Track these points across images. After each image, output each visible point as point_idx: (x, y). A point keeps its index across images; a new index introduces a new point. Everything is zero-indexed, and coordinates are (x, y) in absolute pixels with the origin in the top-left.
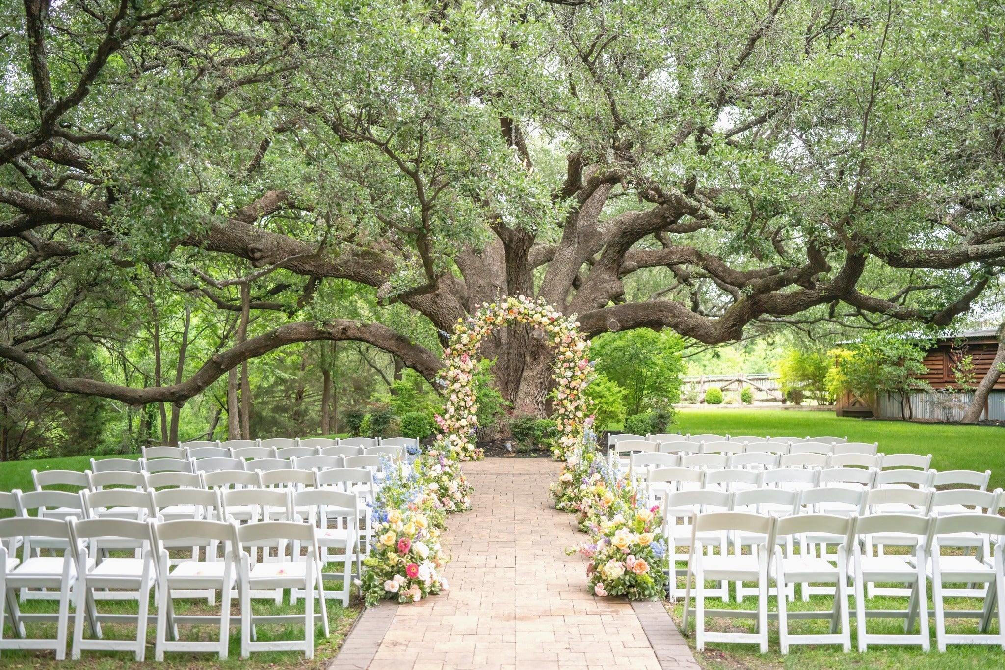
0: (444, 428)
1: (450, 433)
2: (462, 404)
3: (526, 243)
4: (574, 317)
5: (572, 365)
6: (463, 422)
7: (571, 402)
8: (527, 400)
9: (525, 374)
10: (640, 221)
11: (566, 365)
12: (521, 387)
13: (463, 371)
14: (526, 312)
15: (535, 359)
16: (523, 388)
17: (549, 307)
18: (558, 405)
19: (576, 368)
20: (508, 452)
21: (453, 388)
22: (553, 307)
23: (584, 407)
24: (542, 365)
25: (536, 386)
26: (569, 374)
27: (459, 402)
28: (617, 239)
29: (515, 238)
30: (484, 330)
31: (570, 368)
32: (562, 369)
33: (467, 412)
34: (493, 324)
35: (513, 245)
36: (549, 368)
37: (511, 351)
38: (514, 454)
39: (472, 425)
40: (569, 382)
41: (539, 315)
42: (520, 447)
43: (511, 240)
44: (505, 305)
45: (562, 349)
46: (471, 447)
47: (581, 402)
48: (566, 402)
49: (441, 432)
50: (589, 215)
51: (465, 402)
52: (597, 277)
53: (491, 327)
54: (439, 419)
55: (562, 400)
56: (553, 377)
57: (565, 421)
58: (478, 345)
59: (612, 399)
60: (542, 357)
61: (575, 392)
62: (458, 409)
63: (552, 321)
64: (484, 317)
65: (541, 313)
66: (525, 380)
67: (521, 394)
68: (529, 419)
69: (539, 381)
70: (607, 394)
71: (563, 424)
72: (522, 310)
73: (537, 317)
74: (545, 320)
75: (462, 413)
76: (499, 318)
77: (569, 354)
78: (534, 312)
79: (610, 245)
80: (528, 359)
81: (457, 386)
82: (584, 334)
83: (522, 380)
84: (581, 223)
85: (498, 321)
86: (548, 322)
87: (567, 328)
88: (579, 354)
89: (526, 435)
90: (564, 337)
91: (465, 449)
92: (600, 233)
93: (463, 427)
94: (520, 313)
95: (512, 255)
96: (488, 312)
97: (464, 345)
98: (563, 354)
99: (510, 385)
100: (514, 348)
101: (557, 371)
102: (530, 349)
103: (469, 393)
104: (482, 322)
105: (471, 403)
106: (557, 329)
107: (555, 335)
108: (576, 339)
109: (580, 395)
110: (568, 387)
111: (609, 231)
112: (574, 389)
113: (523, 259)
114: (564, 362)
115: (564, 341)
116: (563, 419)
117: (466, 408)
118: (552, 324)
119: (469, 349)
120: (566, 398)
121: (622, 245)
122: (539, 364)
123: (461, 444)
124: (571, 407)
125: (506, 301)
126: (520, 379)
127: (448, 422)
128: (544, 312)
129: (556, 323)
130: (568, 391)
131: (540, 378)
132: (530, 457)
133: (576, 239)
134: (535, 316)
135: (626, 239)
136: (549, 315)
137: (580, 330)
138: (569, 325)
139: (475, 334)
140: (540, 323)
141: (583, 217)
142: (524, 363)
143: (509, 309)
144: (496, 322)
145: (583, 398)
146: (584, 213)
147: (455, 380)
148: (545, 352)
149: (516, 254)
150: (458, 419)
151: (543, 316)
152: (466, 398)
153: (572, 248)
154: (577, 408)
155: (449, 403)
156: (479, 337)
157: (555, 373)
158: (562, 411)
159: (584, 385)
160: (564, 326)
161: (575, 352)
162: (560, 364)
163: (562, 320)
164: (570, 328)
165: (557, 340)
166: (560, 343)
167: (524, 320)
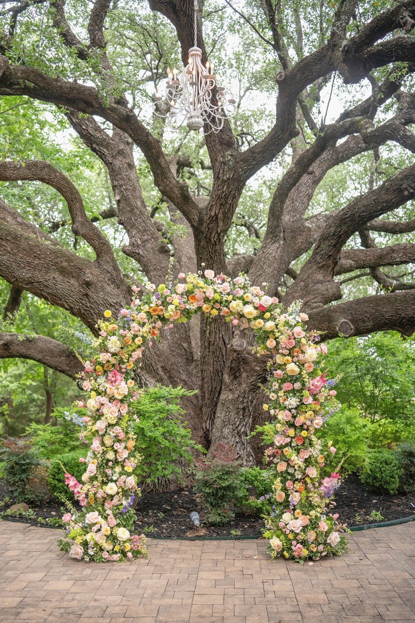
0: (82, 497)
1: (90, 508)
2: (111, 455)
3: (221, 224)
4: (296, 306)
5: (297, 385)
6: (111, 489)
7: (298, 451)
8: (226, 431)
9: (222, 397)
10: (364, 202)
11: (287, 386)
12: (218, 414)
13: (112, 399)
14: (217, 297)
15: (236, 378)
16: (220, 414)
17: (256, 289)
18: (274, 456)
19: (306, 393)
20: (192, 527)
21: (94, 428)
22: (263, 288)
23: (321, 460)
24: (244, 386)
25: (238, 413)
26: (293, 402)
27: (104, 453)
28: (332, 229)
29: (206, 218)
30: (146, 329)
31: (293, 391)
32: (281, 394)
33: (118, 469)
34: (163, 319)
35: (204, 228)
36: (254, 388)
37: (205, 368)
38: (203, 532)
39: (125, 493)
40: (294, 417)
41: (240, 302)
42: (213, 518)
43: (201, 221)
44: (181, 288)
45: (279, 359)
46: (123, 533)
47: (315, 451)
48: (288, 451)
49: (76, 504)
50: (295, 210)
51: (116, 452)
52: (308, 277)
53: (159, 324)
54: (72, 482)
55: (281, 447)
56: (265, 407)
57: (289, 484)
58: (138, 354)
59: (354, 437)
60: (244, 375)
61: (304, 433)
62: (104, 464)
63: (262, 311)
64: (146, 308)
65: (241, 298)
66: (223, 404)
67: (218, 422)
68: (228, 473)
69: (241, 406)
70: (348, 428)
71: (285, 489)
72: (210, 294)
73: (236, 305)
74: (249, 310)
75: (109, 472)
76: (171, 307)
77: (292, 368)
78: (230, 298)
79: (324, 238)
80: (226, 378)
81: (101, 425)
82: (316, 333)
83: (219, 405)
84: (286, 218)
85: (170, 312)
86: (255, 313)
87: (287, 323)
88: (309, 368)
89: (223, 497)
90: (283, 339)
91: (112, 538)
92: (309, 229)
93: (112, 497)
94: (207, 300)
95: (203, 243)
96: (154, 299)
97: (114, 355)
98: (282, 367)
99: (204, 410)
100: (208, 364)
101: (273, 396)
102: (228, 364)
103: (122, 436)
104: (143, 315)
105: (125, 454)
106: (270, 325)
107: (266, 335)
108: (304, 341)
109: (314, 438)
110: (292, 425)
111: (319, 227)
112: (302, 427)
113: (218, 247)
114: (283, 381)
115: (282, 344)
116: (283, 482)
117: (116, 462)
118: (261, 316)
119: (121, 362)
120: (289, 445)
121: (340, 237)
122: (240, 384)
123: (106, 530)
124: (297, 460)
125: (184, 281)
126: (216, 404)
127: (87, 487)
128: (249, 297)
129: (267, 315)
130: (291, 432)
131: (242, 402)
132: (228, 537)
133: (282, 235)
134: (233, 304)
135: (344, 228)
136: (256, 301)
137: (308, 326)
138: (290, 318)
139: (129, 335)
140: (241, 316)
141: (289, 212)
142: (222, 381)
143: (189, 294)
144: (166, 315)
145: (318, 444)
146: (290, 208)
147: (98, 415)
148: (248, 368)
149: (208, 240)
150: (104, 483)
151: (245, 303)
152: (117, 446)
153: (277, 245)
154: (308, 462)
155: (90, 454)
156: (139, 341)
157: (268, 400)
158: (282, 467)
159: (319, 421)
160: (282, 319)
161: (301, 365)
162: (276, 385)
163: (278, 310)
164: (293, 322)
165: (271, 343)
166: (276, 348)
167: (215, 312)
